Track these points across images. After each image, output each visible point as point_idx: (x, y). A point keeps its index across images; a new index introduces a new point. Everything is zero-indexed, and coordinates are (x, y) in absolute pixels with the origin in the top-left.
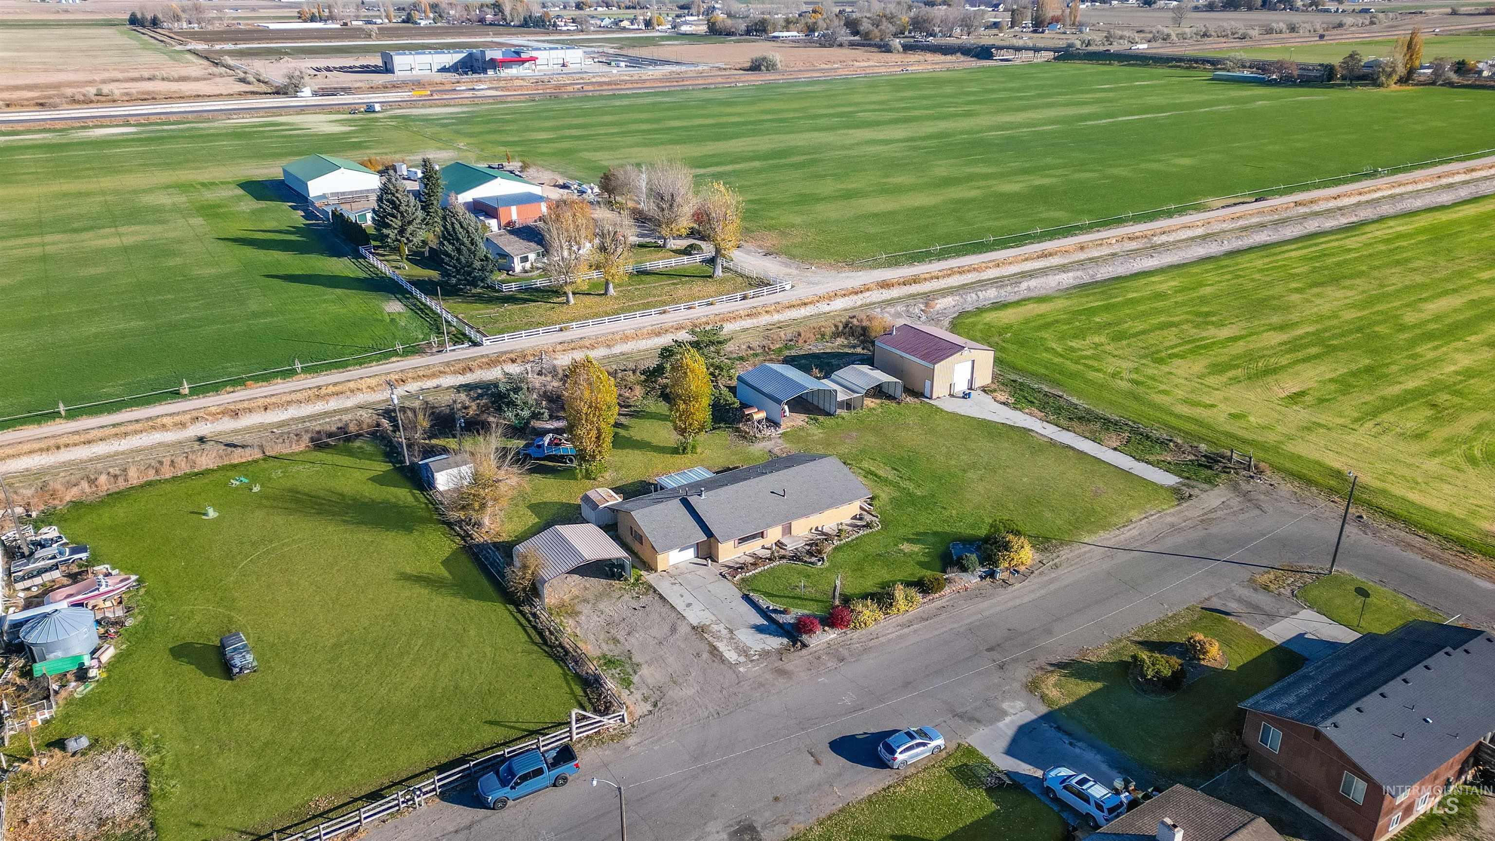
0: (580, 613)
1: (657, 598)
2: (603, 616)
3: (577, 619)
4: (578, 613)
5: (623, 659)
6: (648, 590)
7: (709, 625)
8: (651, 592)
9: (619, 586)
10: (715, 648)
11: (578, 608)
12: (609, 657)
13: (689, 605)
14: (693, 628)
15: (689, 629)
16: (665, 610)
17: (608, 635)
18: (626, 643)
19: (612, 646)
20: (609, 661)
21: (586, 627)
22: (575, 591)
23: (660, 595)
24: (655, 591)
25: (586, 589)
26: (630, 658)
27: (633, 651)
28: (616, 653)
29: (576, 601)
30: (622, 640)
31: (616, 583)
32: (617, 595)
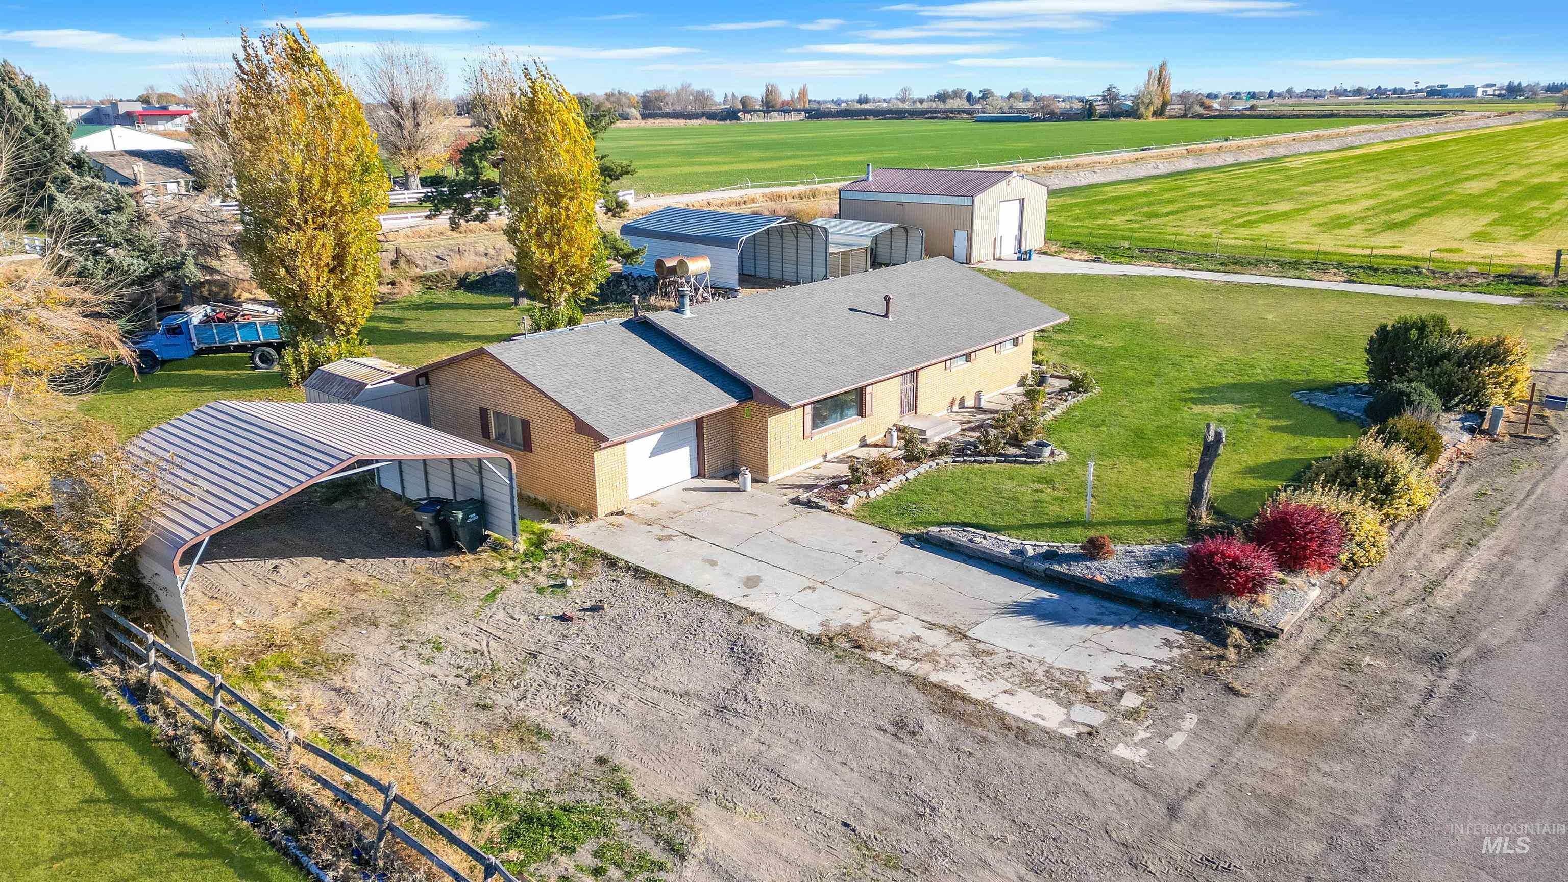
0: (347, 658)
1: (627, 579)
2: (443, 658)
3: (337, 681)
4: (335, 663)
5: (590, 799)
6: (584, 565)
7: (866, 626)
8: (598, 567)
9: (477, 567)
10: (951, 694)
11: (333, 646)
12: (517, 801)
13: (752, 582)
14: (815, 641)
15: (800, 648)
16: (675, 607)
17: (483, 716)
18: (576, 734)
19: (518, 755)
20: (528, 819)
21: (379, 703)
22: (317, 600)
23: (637, 569)
24: (612, 563)
25: (355, 588)
26: (622, 791)
27: (620, 758)
28: (548, 778)
29: (323, 626)
30: (554, 723)
31: (465, 562)
32: (479, 588)
